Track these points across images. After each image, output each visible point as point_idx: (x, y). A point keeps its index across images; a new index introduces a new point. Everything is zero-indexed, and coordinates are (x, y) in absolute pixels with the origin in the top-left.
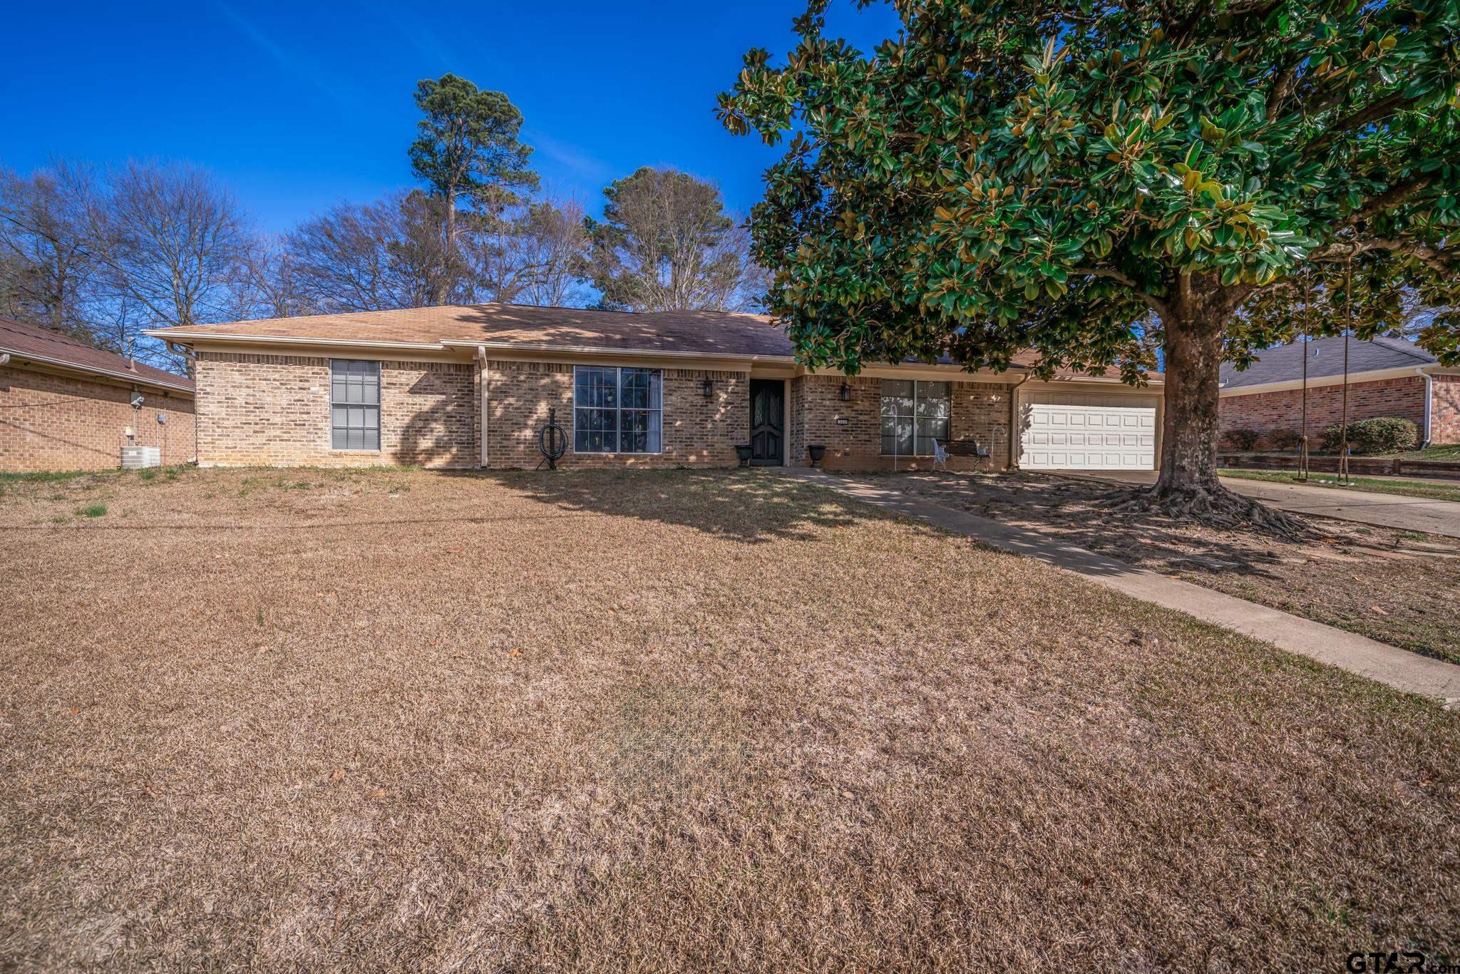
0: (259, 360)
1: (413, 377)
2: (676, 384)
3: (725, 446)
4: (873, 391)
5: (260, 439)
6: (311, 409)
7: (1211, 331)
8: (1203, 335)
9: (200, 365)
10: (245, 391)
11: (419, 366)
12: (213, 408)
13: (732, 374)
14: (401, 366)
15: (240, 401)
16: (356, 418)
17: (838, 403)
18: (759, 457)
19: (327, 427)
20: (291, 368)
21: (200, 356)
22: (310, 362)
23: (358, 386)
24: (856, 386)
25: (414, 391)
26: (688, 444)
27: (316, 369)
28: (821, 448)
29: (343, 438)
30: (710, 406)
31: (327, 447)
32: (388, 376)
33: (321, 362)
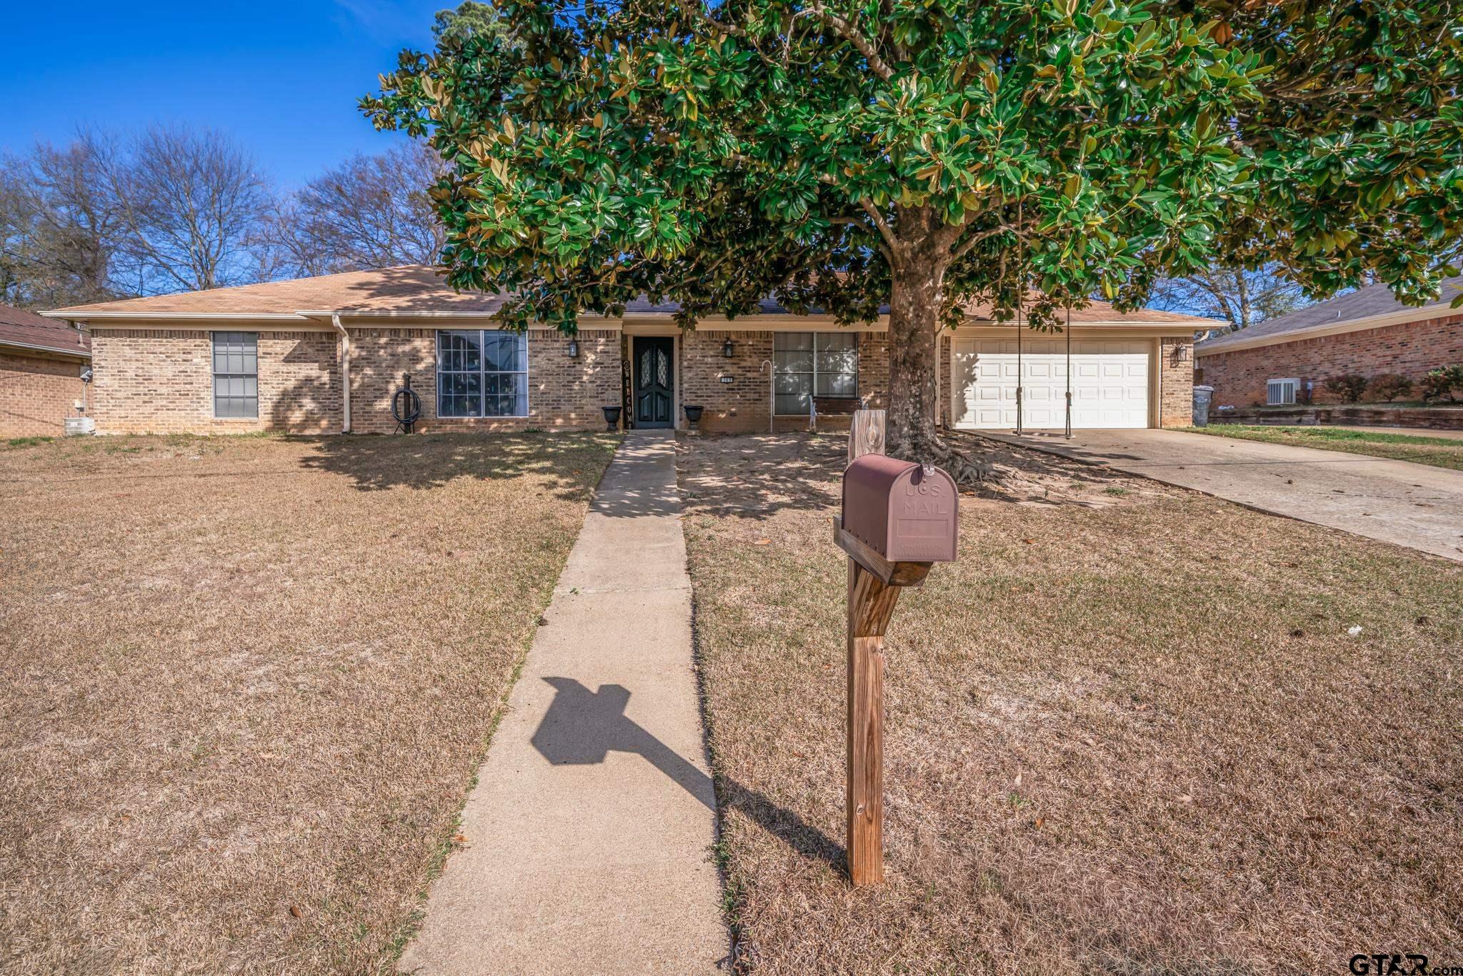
0: (146, 334)
1: (288, 346)
2: (542, 345)
3: (592, 406)
4: (762, 346)
5: (149, 409)
6: (194, 379)
7: (921, 280)
8: (912, 285)
9: (95, 342)
10: (135, 365)
11: (293, 336)
12: (107, 380)
13: (601, 333)
14: (275, 336)
15: (131, 374)
16: (237, 389)
17: (721, 360)
18: (645, 419)
19: (208, 396)
20: (175, 341)
21: (94, 333)
22: (191, 335)
23: (236, 356)
24: (743, 341)
25: (289, 359)
26: (555, 406)
27: (198, 341)
28: (700, 409)
29: (224, 406)
30: (578, 367)
31: (208, 414)
32: (265, 345)
33: (202, 335)
